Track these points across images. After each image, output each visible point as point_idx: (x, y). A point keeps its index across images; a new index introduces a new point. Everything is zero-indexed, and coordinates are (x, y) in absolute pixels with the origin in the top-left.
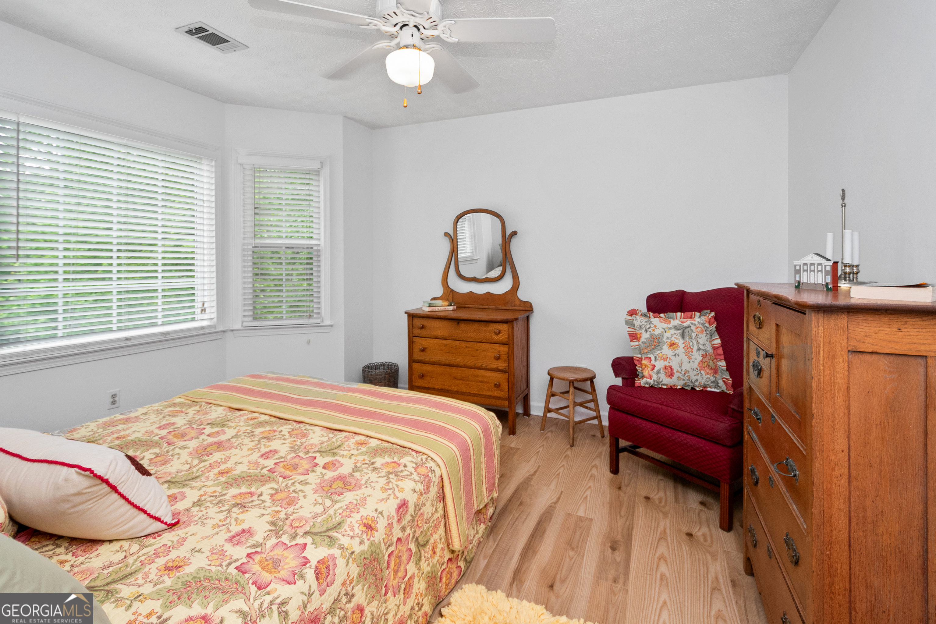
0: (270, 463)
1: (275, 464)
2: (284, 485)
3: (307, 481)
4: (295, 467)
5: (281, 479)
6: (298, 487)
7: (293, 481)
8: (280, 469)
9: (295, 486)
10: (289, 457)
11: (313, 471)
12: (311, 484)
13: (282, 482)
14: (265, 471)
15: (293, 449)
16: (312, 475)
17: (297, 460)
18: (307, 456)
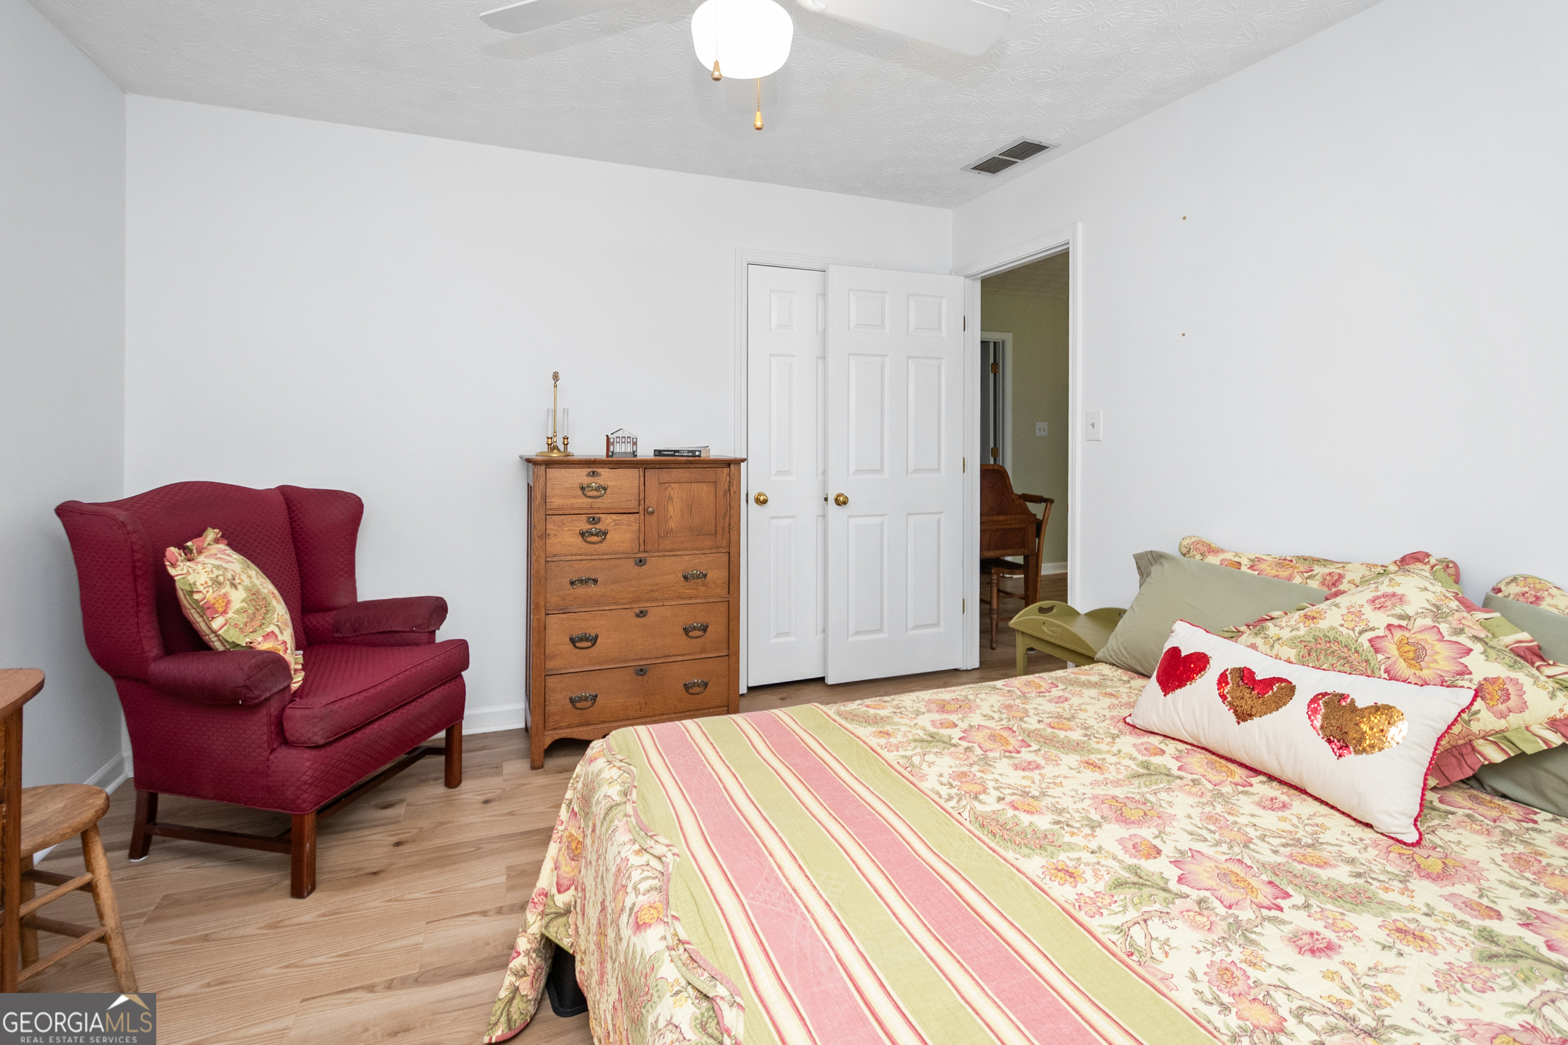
0: (1026, 755)
1: (1019, 752)
2: (1012, 722)
3: (984, 718)
4: (993, 737)
5: (1015, 729)
6: (996, 716)
7: (1002, 723)
8: (1014, 742)
9: (1000, 718)
10: (997, 754)
11: (971, 727)
12: (981, 714)
13: (1014, 725)
14: (1035, 747)
15: (986, 761)
16: (975, 723)
17: (988, 745)
18: (970, 745)
